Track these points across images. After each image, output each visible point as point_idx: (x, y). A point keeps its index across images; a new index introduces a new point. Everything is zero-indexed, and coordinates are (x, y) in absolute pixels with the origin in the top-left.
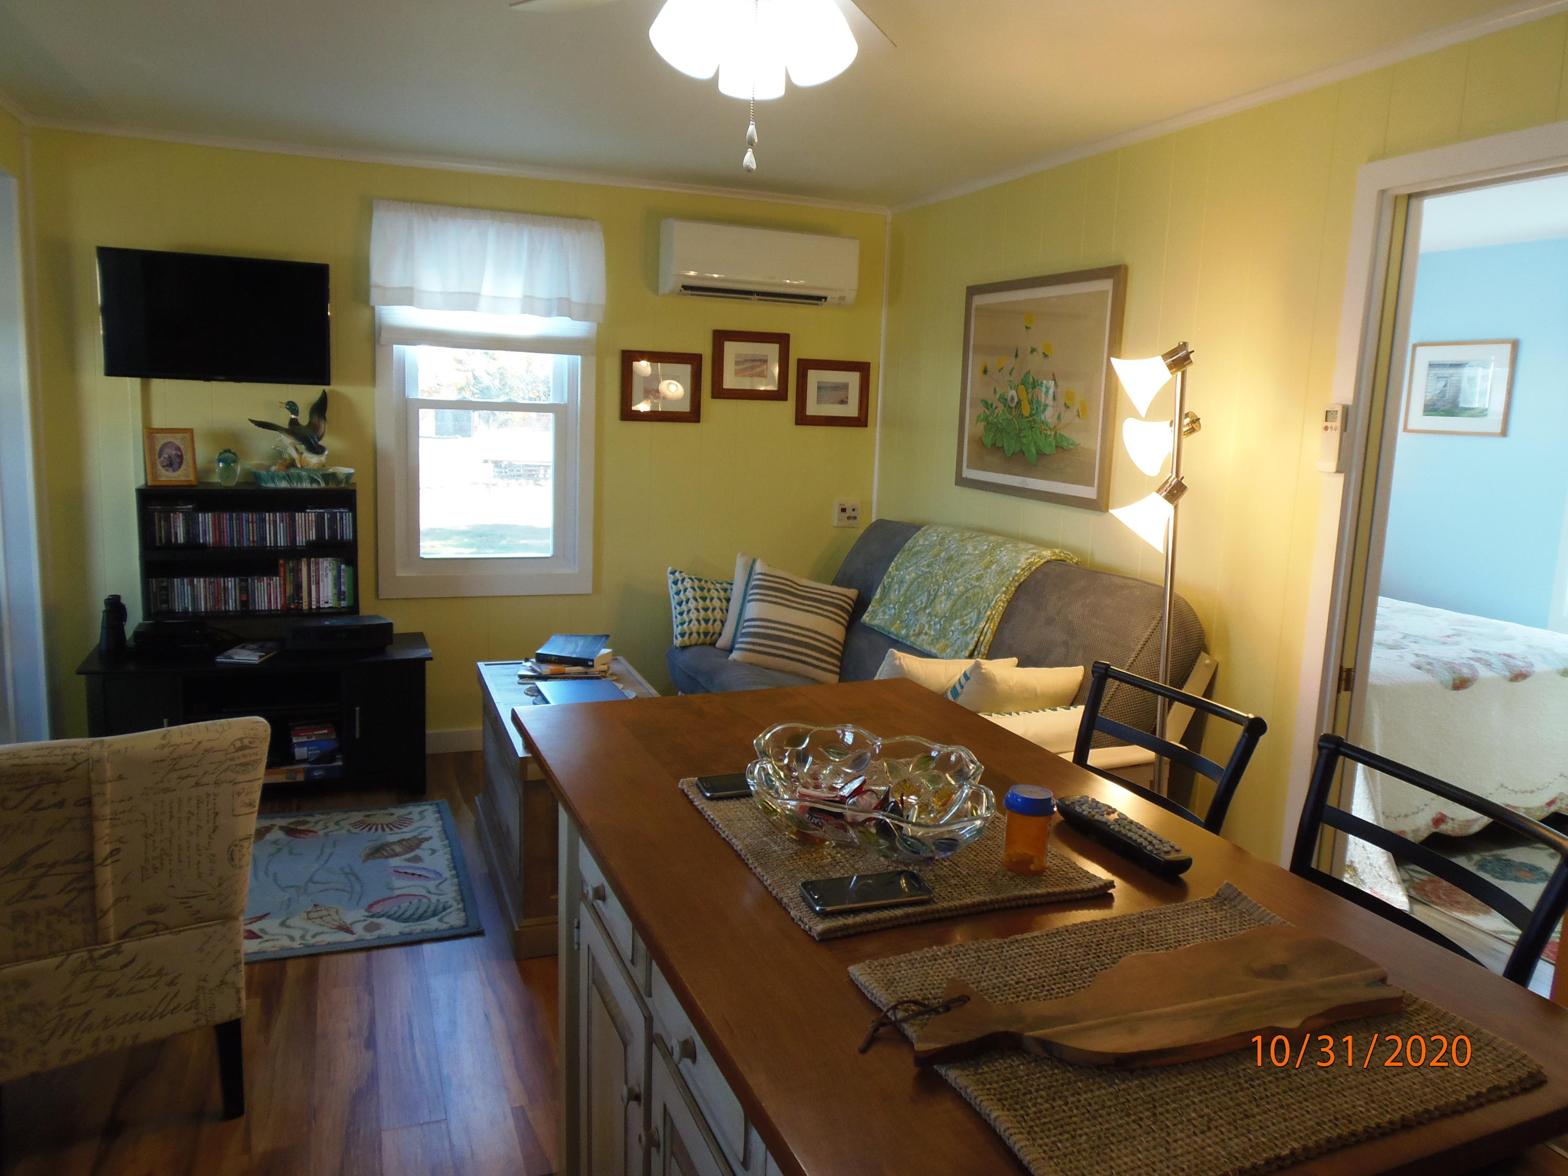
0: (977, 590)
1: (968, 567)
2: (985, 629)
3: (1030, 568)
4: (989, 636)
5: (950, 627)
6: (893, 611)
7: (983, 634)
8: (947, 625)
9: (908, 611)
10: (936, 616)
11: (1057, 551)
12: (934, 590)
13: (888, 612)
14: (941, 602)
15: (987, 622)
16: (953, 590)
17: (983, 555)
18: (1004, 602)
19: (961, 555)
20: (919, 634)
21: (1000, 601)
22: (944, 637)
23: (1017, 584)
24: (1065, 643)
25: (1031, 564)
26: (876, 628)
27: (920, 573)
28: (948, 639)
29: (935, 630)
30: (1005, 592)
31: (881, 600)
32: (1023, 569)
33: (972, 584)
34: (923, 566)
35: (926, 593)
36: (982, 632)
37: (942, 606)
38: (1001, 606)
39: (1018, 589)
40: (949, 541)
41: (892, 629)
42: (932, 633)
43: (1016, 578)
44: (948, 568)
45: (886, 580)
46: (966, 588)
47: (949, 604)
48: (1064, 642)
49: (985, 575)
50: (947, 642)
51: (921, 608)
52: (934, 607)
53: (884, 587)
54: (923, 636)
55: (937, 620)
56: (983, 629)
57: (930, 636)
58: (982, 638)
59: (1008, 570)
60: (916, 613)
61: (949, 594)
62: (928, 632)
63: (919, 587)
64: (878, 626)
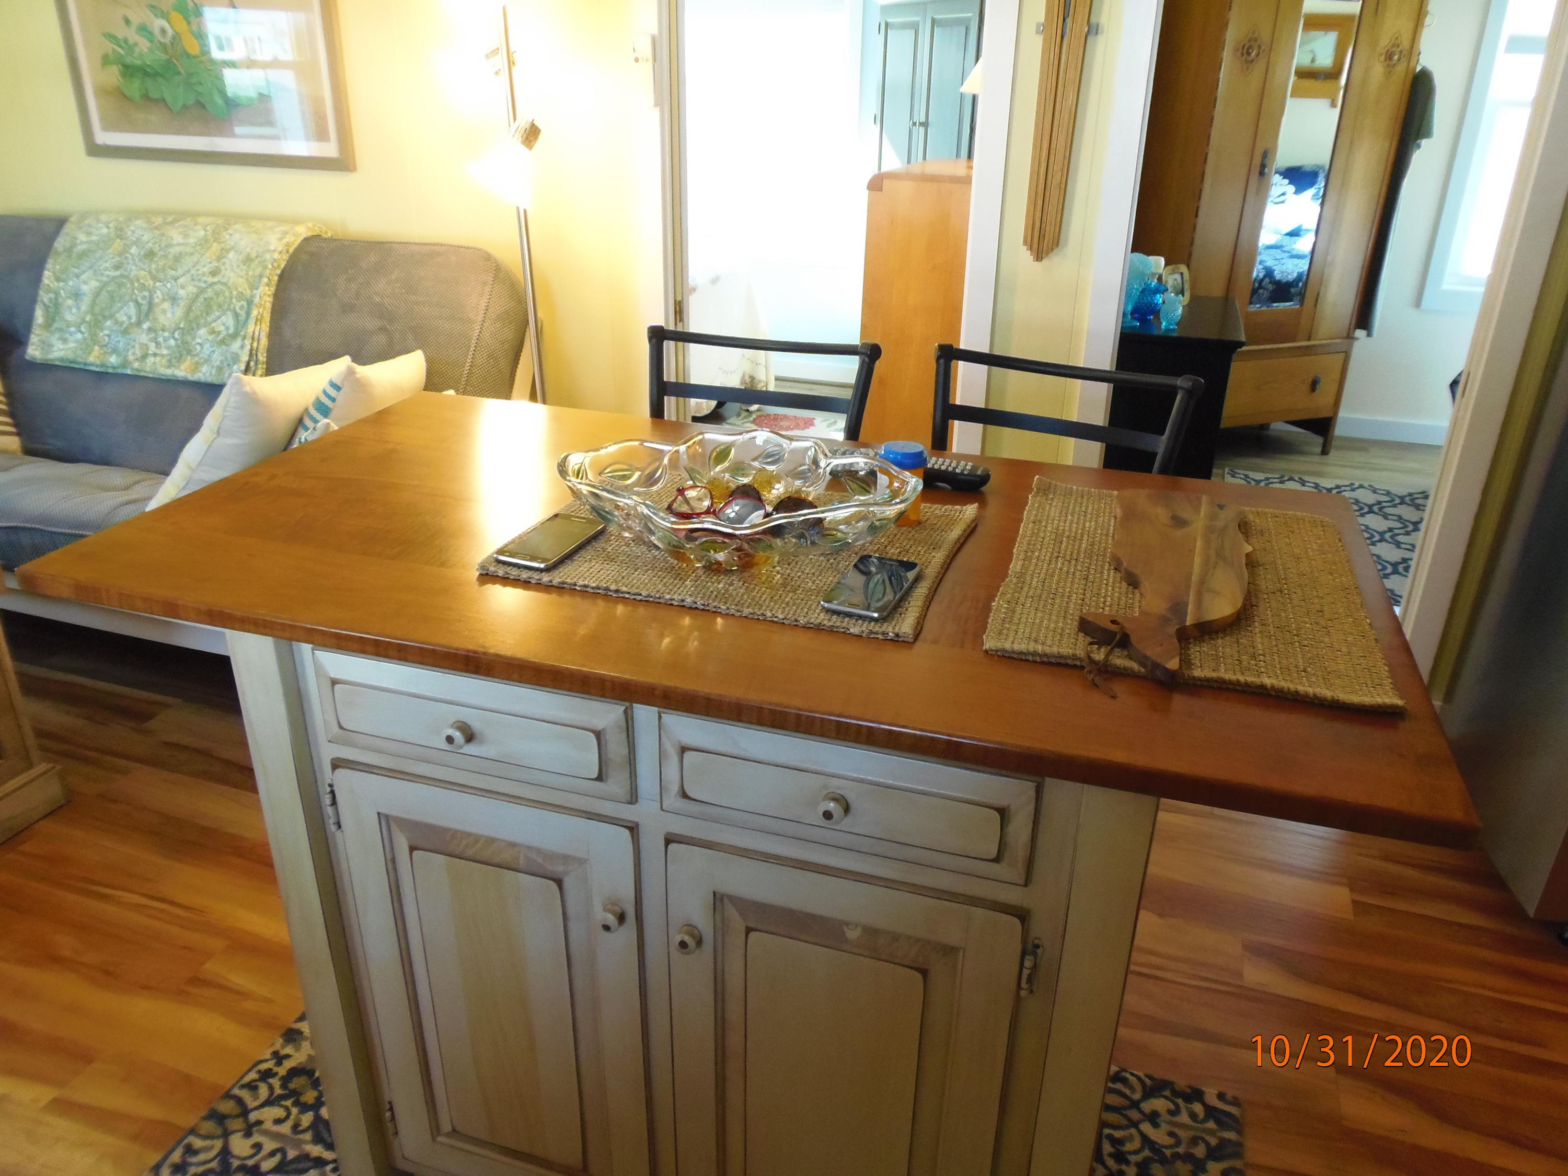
0: (218, 287)
1: (188, 262)
2: (257, 333)
3: (288, 252)
4: (264, 341)
5: (194, 338)
6: (79, 336)
7: (256, 339)
8: (189, 338)
9: (107, 332)
10: (163, 330)
11: (310, 225)
12: (144, 298)
13: (71, 338)
14: (164, 312)
15: (256, 324)
16: (176, 293)
17: (204, 243)
18: (269, 296)
19: (166, 246)
20: (144, 357)
21: (264, 296)
22: (188, 354)
23: (279, 272)
24: (383, 329)
25: (288, 245)
26: (57, 363)
27: (105, 279)
28: (197, 355)
29: (168, 348)
30: (267, 285)
31: (48, 325)
32: (280, 252)
33: (205, 282)
34: (106, 269)
35: (131, 304)
36: (253, 338)
37: (169, 315)
38: (268, 301)
39: (281, 277)
40: (133, 232)
41: (91, 359)
42: (165, 352)
43: (275, 264)
44: (154, 266)
45: (44, 296)
46: (198, 287)
47: (179, 312)
48: (380, 329)
49: (223, 268)
50: (196, 359)
51: (131, 324)
52: (155, 320)
53: (46, 307)
54: (151, 360)
55: (166, 334)
56: (254, 332)
57: (163, 356)
58: (255, 345)
59: (257, 256)
60: (125, 332)
61: (174, 299)
62: (158, 351)
63: (112, 297)
64: (62, 360)
